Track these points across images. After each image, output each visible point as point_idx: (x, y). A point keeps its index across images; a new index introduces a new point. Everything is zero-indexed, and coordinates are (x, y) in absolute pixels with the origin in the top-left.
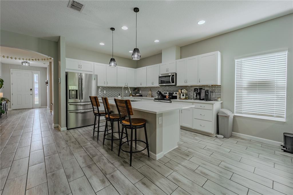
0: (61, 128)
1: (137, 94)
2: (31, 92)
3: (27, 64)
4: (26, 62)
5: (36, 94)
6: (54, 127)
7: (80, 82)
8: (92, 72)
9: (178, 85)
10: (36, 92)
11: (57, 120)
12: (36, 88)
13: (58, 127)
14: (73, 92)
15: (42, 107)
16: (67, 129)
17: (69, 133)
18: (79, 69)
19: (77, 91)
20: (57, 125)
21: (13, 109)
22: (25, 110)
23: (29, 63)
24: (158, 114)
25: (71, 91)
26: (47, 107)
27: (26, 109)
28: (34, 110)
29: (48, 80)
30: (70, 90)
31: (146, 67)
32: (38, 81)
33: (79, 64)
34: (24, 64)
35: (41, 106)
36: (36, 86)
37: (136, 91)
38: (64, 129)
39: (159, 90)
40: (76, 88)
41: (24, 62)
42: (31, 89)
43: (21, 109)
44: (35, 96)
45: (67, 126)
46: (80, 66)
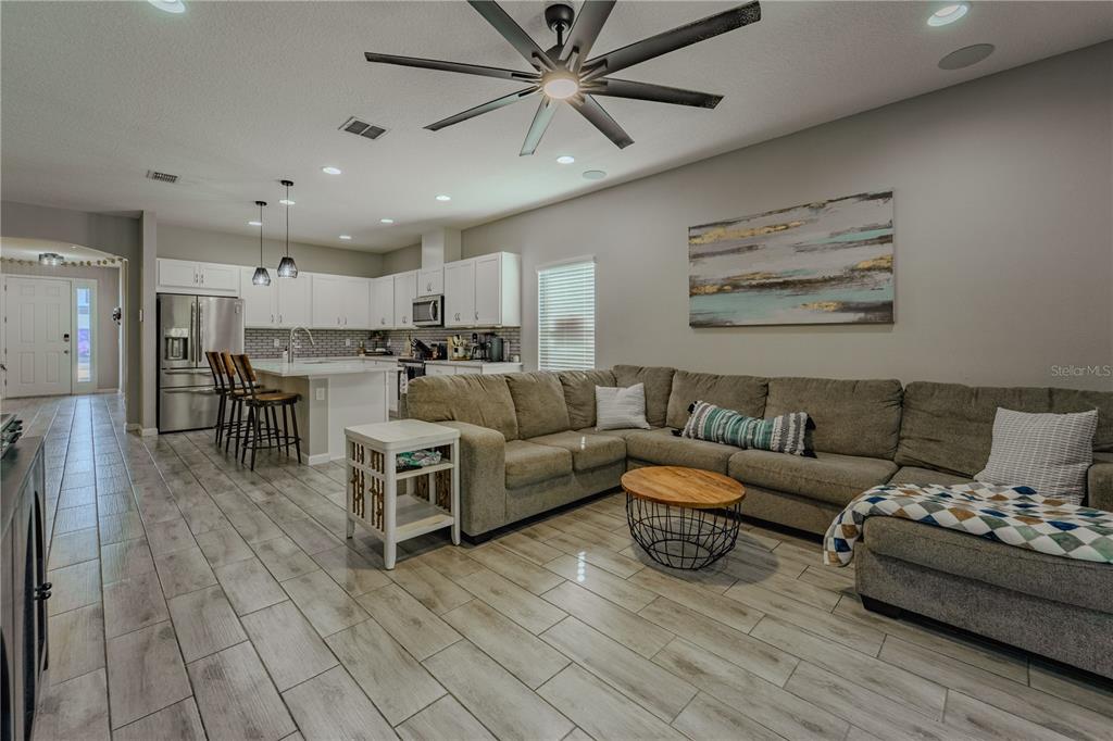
0: (144, 431)
1: (377, 350)
2: (67, 346)
3: (55, 262)
4: (54, 256)
5: (83, 355)
6: (128, 431)
7: (194, 319)
8: (234, 291)
9: (446, 325)
10: (84, 346)
11: (135, 415)
12: (82, 330)
13: (137, 430)
14: (176, 343)
15: (101, 391)
16: (160, 433)
17: (163, 440)
18: (197, 285)
19: (185, 340)
20: (134, 426)
21: (9, 396)
22: (45, 399)
23: (62, 258)
24: (314, 380)
25: (170, 340)
26: (116, 392)
27: (49, 396)
28: (74, 398)
29: (120, 306)
30: (167, 339)
31: (392, 276)
32: (88, 305)
33: (197, 272)
34: (46, 261)
35: (99, 388)
36: (84, 322)
37: (377, 338)
38: (150, 431)
39: (418, 338)
40: (185, 333)
41: (46, 256)
42: (66, 336)
43: (34, 397)
44: (80, 359)
45: (158, 426)
46: (198, 278)
